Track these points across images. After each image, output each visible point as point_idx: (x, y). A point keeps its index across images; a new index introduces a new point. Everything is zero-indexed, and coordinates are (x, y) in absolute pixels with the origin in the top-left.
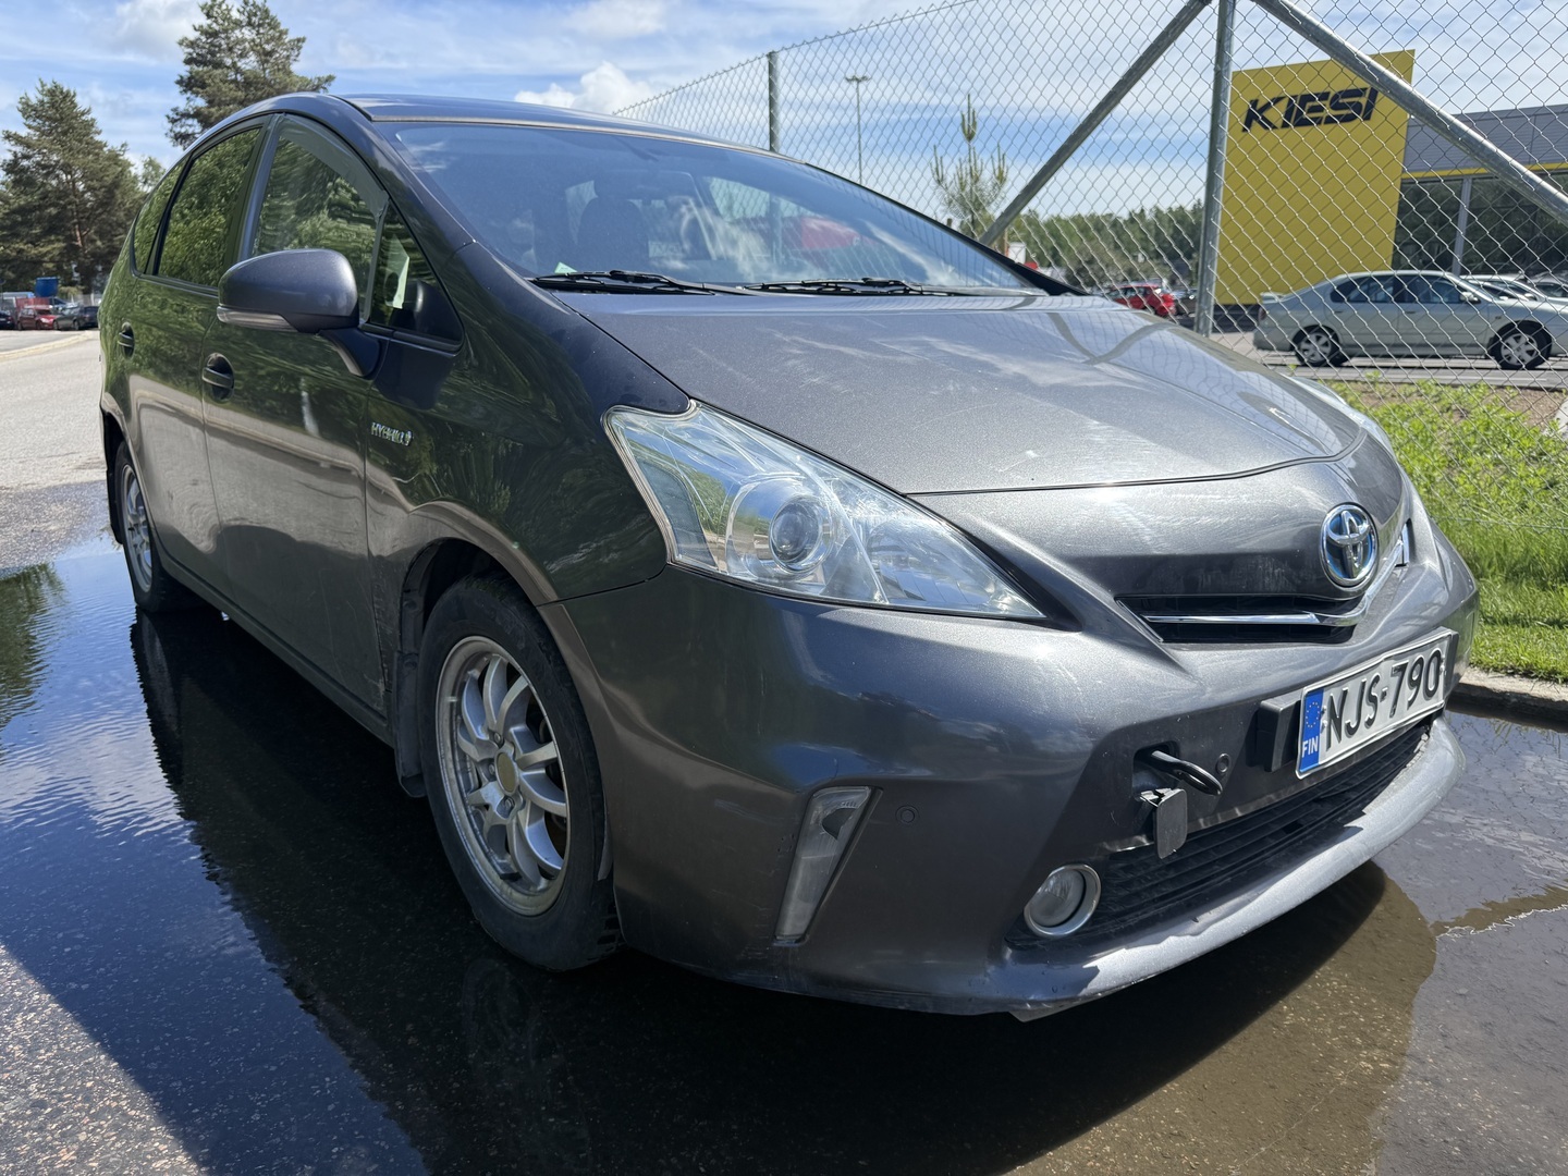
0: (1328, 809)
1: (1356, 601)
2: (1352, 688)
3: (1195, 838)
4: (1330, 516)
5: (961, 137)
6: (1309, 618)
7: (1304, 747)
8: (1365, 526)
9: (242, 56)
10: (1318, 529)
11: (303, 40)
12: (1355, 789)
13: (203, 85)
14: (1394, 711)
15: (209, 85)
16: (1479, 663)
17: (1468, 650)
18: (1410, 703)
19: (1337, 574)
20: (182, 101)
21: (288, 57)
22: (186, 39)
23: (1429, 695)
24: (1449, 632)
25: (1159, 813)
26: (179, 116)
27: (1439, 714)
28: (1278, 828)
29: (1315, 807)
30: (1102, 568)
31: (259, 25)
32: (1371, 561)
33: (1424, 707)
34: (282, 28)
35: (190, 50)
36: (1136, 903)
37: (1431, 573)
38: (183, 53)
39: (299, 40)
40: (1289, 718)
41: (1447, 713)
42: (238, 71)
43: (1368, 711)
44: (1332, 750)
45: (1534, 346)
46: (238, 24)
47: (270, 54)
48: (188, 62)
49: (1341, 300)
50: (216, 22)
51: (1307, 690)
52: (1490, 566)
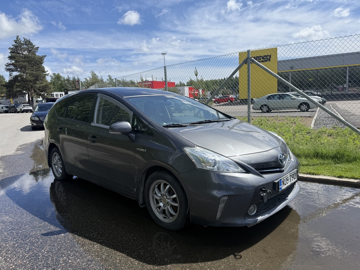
0: (283, 196)
1: (284, 167)
2: (285, 178)
3: (268, 200)
4: (279, 155)
5: (195, 75)
6: (278, 169)
7: (280, 187)
8: (284, 156)
9: (24, 51)
10: (278, 158)
11: (39, 47)
12: (286, 193)
13: (15, 58)
14: (290, 181)
15: (16, 58)
16: (302, 173)
17: (300, 171)
18: (292, 180)
19: (281, 163)
20: (9, 61)
21: (35, 51)
22: (11, 48)
23: (295, 179)
24: (296, 170)
25: (264, 197)
26: (8, 65)
27: (296, 181)
28: (277, 199)
29: (282, 196)
30: (252, 165)
31: (28, 45)
32: (285, 161)
33: (294, 180)
34: (33, 45)
35: (11, 50)
36: (261, 210)
37: (293, 161)
38: (9, 51)
39: (37, 47)
40: (278, 183)
41: (298, 181)
42: (23, 54)
43: (287, 182)
44: (283, 187)
45: (306, 107)
46: (23, 44)
47: (30, 51)
48: (10, 53)
49: (269, 99)
50: (18, 44)
51: (279, 179)
52: (302, 156)
